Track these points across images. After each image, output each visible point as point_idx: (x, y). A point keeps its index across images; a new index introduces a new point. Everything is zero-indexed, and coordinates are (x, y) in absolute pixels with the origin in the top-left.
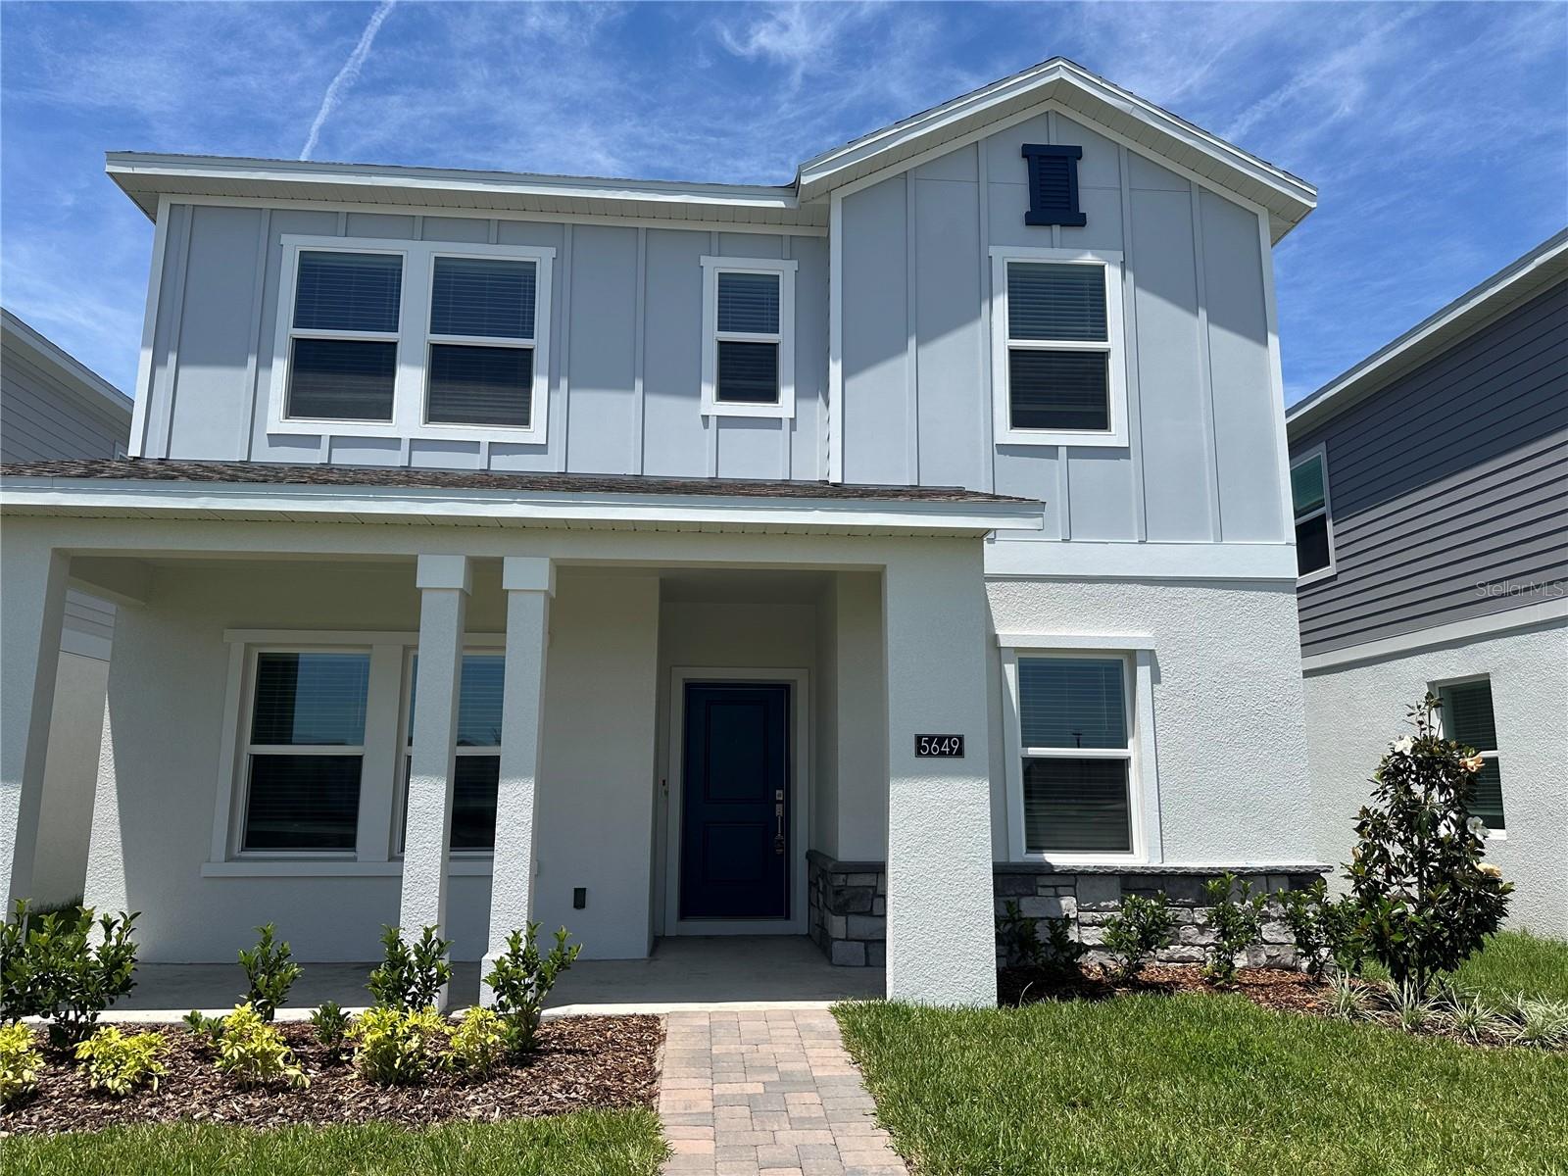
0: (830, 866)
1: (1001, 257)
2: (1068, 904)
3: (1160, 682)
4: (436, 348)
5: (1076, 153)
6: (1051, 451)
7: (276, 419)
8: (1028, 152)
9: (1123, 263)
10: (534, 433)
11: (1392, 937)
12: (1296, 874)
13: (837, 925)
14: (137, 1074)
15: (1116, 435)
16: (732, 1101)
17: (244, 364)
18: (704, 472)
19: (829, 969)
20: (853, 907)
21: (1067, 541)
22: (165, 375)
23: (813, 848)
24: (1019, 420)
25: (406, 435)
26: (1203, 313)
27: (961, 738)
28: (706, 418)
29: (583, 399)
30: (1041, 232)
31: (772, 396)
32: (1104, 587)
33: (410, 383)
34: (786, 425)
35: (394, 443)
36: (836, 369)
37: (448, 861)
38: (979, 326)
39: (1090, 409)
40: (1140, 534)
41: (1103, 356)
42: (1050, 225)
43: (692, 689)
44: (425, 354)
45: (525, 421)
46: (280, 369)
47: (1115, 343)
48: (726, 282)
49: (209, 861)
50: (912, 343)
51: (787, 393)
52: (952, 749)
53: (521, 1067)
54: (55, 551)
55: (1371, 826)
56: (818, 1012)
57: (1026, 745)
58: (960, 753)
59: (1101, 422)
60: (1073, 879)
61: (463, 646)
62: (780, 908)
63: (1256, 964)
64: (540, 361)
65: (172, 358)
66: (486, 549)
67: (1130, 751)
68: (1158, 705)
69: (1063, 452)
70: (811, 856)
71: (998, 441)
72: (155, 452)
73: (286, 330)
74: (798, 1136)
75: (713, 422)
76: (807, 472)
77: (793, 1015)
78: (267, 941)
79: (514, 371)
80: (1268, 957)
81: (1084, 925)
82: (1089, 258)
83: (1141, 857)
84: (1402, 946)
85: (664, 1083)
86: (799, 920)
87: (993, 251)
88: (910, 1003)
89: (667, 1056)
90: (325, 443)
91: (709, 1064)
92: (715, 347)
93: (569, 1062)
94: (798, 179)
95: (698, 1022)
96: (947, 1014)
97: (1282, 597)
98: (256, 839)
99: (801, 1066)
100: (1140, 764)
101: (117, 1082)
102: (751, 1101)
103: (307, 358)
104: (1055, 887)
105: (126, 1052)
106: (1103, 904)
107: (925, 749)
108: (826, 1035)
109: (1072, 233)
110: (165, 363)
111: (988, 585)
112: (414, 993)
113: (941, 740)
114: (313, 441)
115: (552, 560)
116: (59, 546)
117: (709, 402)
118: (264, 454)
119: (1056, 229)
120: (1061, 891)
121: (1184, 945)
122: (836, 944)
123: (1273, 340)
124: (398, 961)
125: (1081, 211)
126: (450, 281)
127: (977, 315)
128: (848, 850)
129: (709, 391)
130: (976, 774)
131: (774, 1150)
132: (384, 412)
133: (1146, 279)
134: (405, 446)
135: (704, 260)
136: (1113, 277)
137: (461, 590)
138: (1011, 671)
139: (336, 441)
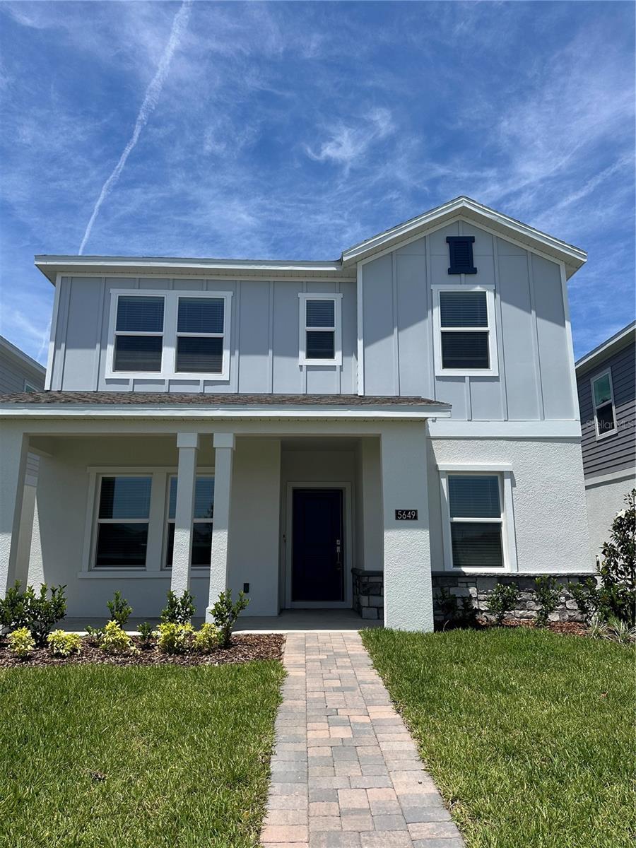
0: (361, 572)
1: (437, 289)
2: (473, 591)
3: (515, 486)
4: (180, 338)
5: (472, 239)
6: (462, 379)
7: (109, 373)
8: (450, 240)
9: (495, 290)
10: (224, 376)
11: (618, 602)
12: (582, 577)
13: (364, 600)
14: (71, 648)
15: (492, 371)
16: (314, 661)
17: (94, 347)
18: (301, 391)
19: (360, 620)
20: (371, 592)
21: (470, 420)
22: (60, 353)
23: (354, 567)
24: (446, 365)
25: (167, 378)
26: (534, 313)
27: (416, 511)
28: (301, 366)
29: (246, 360)
30: (456, 277)
31: (331, 356)
32: (488, 442)
33: (169, 355)
34: (338, 369)
35: (162, 382)
36: (360, 343)
37: (190, 570)
38: (427, 321)
39: (481, 358)
40: (505, 417)
41: (486, 334)
42: (460, 273)
43: (296, 492)
44: (175, 341)
45: (219, 370)
46: (111, 349)
47: (491, 328)
48: (310, 304)
49: (81, 571)
50: (396, 330)
51: (338, 354)
52: (412, 516)
53: (225, 649)
54: (24, 434)
55: (609, 551)
56: (354, 634)
57: (452, 516)
58: (416, 518)
59: (485, 364)
60: (475, 579)
61: (196, 473)
62: (339, 596)
63: (563, 619)
64: (226, 343)
65: (63, 346)
66: (205, 430)
67: (502, 519)
68: (514, 497)
69: (467, 379)
70: (353, 571)
71: (436, 375)
72: (56, 388)
73: (113, 332)
74: (340, 671)
75: (304, 369)
76: (348, 390)
77: (342, 634)
78: (117, 598)
79: (214, 348)
80: (569, 616)
81: (480, 600)
82: (478, 289)
83: (507, 569)
84: (623, 606)
85: (285, 655)
86: (349, 602)
87: (433, 287)
88: (394, 629)
89: (286, 648)
90: (131, 382)
91: (305, 649)
92: (305, 333)
93: (245, 649)
94: (342, 258)
95: (299, 636)
96: (410, 634)
97: (574, 445)
98: (101, 561)
99: (344, 650)
100: (506, 525)
101: (64, 651)
102: (321, 661)
103: (123, 345)
104: (467, 583)
105: (66, 640)
106: (489, 591)
107: (400, 516)
108: (356, 641)
109: (470, 277)
110: (60, 348)
111: (433, 442)
112: (180, 619)
113: (407, 512)
114: (126, 381)
115: (234, 434)
116: (26, 432)
117: (303, 359)
118: (104, 388)
119: (463, 275)
120: (469, 584)
121: (529, 610)
122: (364, 609)
123: (568, 324)
124: (173, 605)
125: (475, 266)
126: (185, 306)
127: (426, 316)
128: (368, 567)
129: (302, 354)
130: (423, 527)
131: (330, 675)
132: (157, 368)
133: (506, 297)
134: (167, 383)
135: (300, 295)
136: (490, 297)
137: (196, 448)
138: (444, 482)
139: (136, 381)
